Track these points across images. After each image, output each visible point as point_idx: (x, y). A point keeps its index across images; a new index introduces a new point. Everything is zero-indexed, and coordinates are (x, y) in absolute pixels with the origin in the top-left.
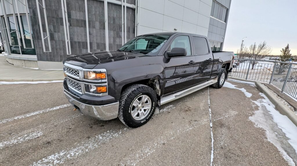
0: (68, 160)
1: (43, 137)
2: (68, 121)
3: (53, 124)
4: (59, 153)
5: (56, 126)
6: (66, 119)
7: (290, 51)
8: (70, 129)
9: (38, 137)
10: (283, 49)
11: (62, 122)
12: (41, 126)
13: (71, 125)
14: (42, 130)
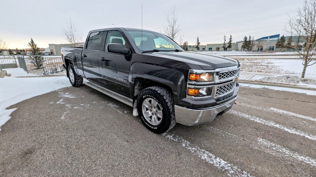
0: (251, 116)
1: (258, 135)
2: (228, 132)
3: (244, 140)
4: (254, 121)
5: (243, 136)
6: (229, 135)
7: (37, 45)
8: (235, 126)
9: (263, 138)
10: (29, 43)
11: (235, 136)
12: (256, 148)
13: (231, 127)
14: (257, 142)
